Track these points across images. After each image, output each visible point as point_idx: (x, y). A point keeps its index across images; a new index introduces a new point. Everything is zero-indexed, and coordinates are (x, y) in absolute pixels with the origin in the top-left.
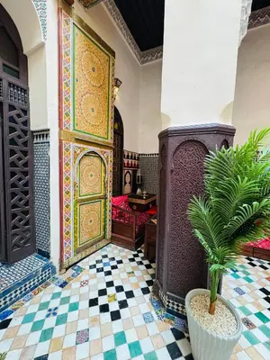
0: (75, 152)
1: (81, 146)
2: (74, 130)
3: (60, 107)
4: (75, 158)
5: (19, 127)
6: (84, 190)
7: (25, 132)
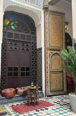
0: (49, 54)
1: (52, 51)
2: (49, 46)
3: (45, 40)
4: (50, 56)
5: (34, 48)
6: (53, 68)
7: (35, 49)
